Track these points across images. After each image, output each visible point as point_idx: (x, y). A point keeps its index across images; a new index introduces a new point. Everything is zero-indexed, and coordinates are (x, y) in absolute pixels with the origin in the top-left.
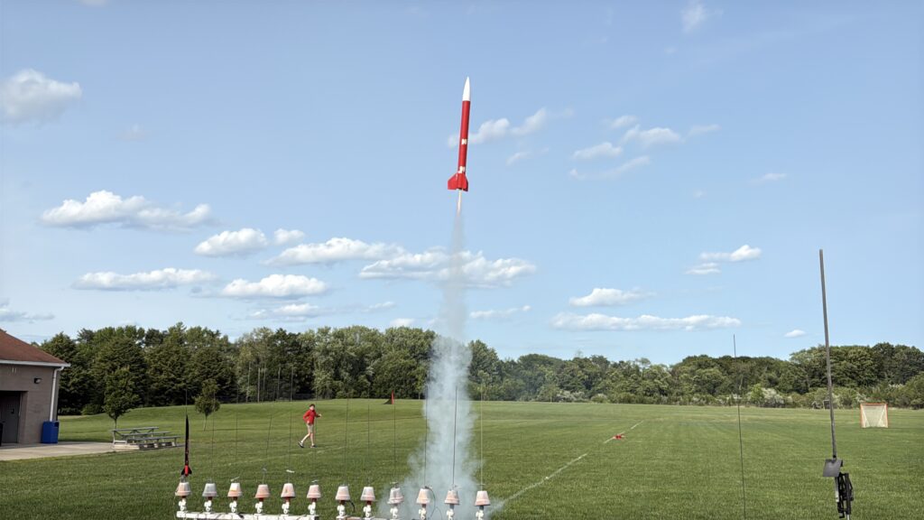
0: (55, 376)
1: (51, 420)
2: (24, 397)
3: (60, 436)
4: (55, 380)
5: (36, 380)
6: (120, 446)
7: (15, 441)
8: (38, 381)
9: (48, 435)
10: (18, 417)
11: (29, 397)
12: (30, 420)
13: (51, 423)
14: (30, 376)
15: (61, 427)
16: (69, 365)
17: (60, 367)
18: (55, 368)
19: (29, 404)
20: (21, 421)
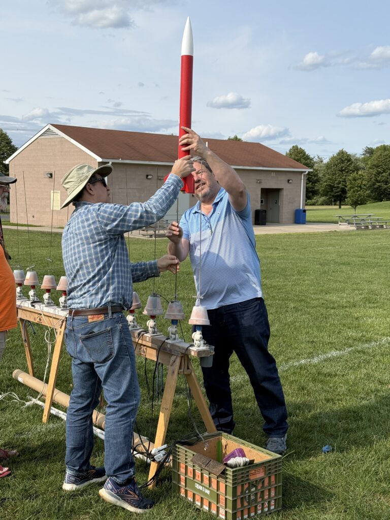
0: (302, 178)
1: (301, 208)
2: (282, 193)
3: (307, 219)
4: (302, 181)
6: (343, 227)
7: (277, 222)
8: (290, 181)
9: (299, 218)
10: (279, 206)
11: (285, 192)
12: (286, 207)
13: (301, 210)
14: (284, 178)
15: (308, 213)
16: (312, 170)
17: (305, 172)
18: (302, 172)
19: (285, 197)
20: (281, 209)
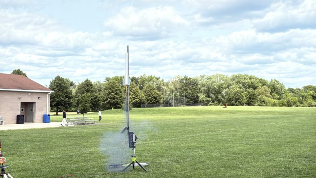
0: (48, 96)
1: (47, 113)
2: (35, 105)
3: (51, 119)
4: (48, 98)
5: (39, 98)
7: (32, 121)
8: (40, 98)
9: (46, 119)
10: (33, 113)
11: (36, 105)
12: (38, 114)
13: (47, 115)
14: (36, 96)
15: (51, 117)
16: (53, 92)
17: (49, 93)
18: (47, 93)
19: (37, 107)
20: (34, 114)
